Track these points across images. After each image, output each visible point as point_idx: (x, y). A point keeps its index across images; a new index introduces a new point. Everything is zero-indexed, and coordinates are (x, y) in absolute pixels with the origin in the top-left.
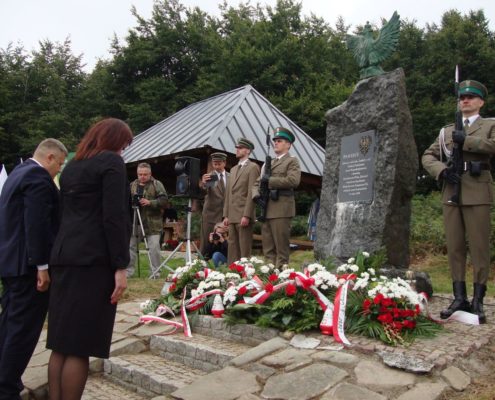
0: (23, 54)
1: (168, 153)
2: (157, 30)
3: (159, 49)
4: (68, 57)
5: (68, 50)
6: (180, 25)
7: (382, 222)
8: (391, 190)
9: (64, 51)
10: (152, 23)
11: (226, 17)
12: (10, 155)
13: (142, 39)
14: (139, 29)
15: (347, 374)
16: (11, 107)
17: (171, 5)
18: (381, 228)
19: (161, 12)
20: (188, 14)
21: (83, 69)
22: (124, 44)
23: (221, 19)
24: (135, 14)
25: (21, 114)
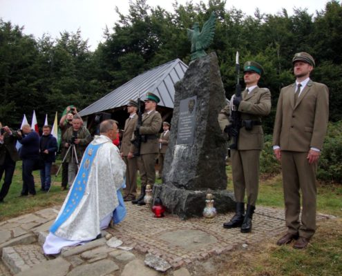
0: (51, 40)
1: (119, 106)
2: (132, 22)
3: (133, 35)
4: (79, 42)
5: (79, 37)
6: (147, 18)
7: (197, 159)
8: (204, 137)
9: (77, 37)
10: (129, 18)
11: (177, 11)
12: (42, 106)
13: (124, 28)
14: (121, 22)
15: (118, 268)
16: (42, 76)
17: (141, 5)
18: (196, 164)
19: (135, 11)
20: (152, 10)
21: (89, 49)
22: (112, 32)
23: (174, 13)
24: (117, 11)
25: (48, 80)
